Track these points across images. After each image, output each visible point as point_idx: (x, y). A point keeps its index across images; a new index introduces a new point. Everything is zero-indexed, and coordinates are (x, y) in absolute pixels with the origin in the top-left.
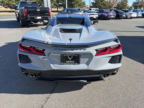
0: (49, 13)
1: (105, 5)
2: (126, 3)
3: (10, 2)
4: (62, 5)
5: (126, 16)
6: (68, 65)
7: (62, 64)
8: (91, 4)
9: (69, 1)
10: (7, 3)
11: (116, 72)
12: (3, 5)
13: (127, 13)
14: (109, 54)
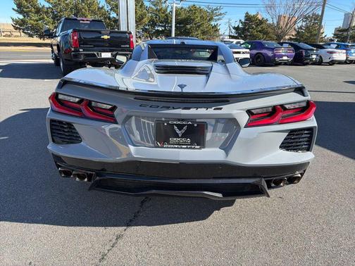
0: (131, 43)
1: (266, 33)
2: (319, 29)
3: (40, 22)
4: (162, 32)
5: (318, 58)
6: (175, 148)
7: (159, 147)
8: (233, 31)
9: (180, 24)
10: (33, 25)
11: (300, 175)
12: (24, 30)
13: (322, 52)
14: (282, 123)
